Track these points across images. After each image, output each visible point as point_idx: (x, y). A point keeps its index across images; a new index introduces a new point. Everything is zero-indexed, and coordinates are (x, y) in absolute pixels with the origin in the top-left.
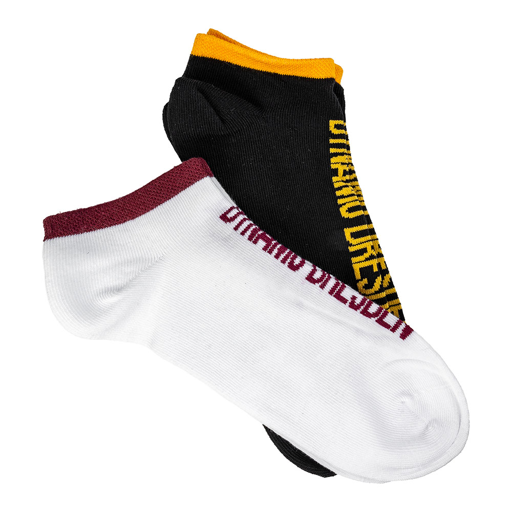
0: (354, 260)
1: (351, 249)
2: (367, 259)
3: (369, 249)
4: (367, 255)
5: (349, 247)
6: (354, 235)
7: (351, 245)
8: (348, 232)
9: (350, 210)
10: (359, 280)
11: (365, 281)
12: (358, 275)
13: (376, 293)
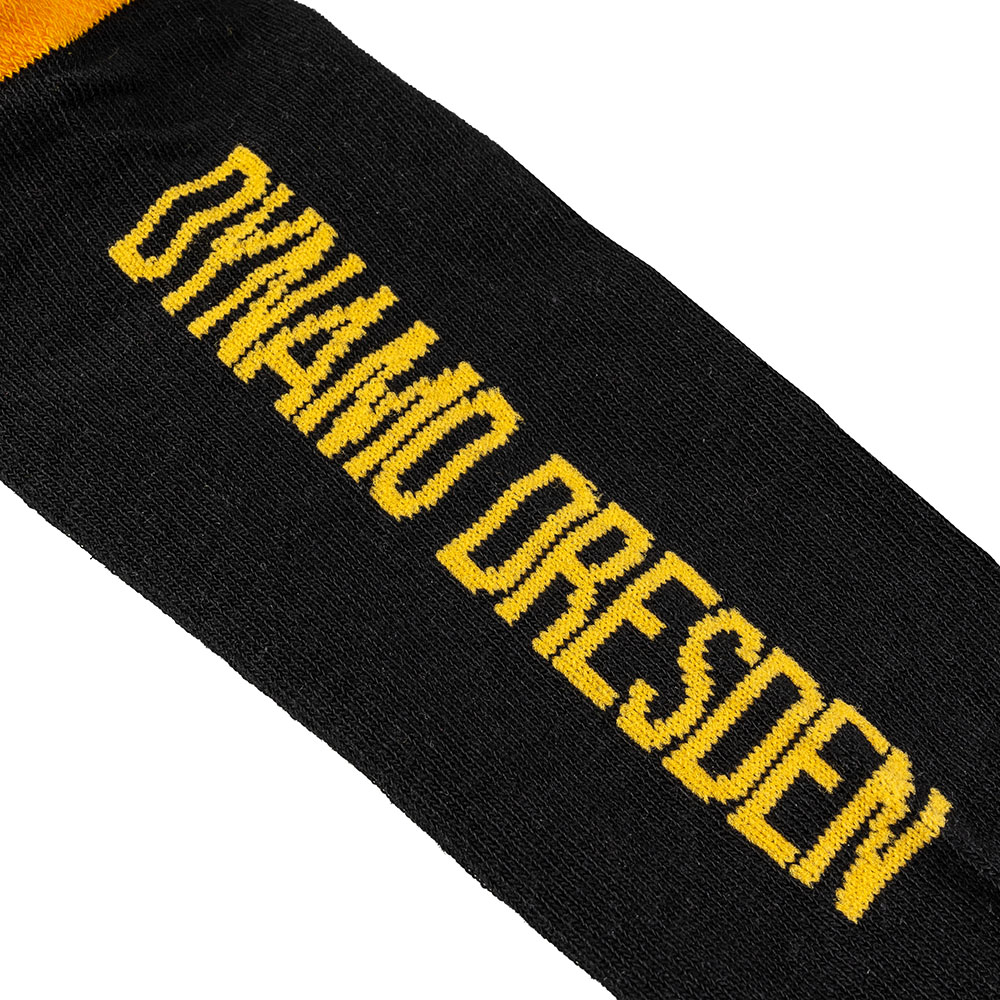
0: (544, 644)
1: (509, 611)
2: (593, 615)
3: (575, 572)
4: (582, 599)
5: (498, 609)
6: (489, 555)
7: (500, 596)
8: (455, 557)
9: (411, 480)
10: (618, 702)
11: (642, 692)
12: (601, 693)
13: (711, 706)
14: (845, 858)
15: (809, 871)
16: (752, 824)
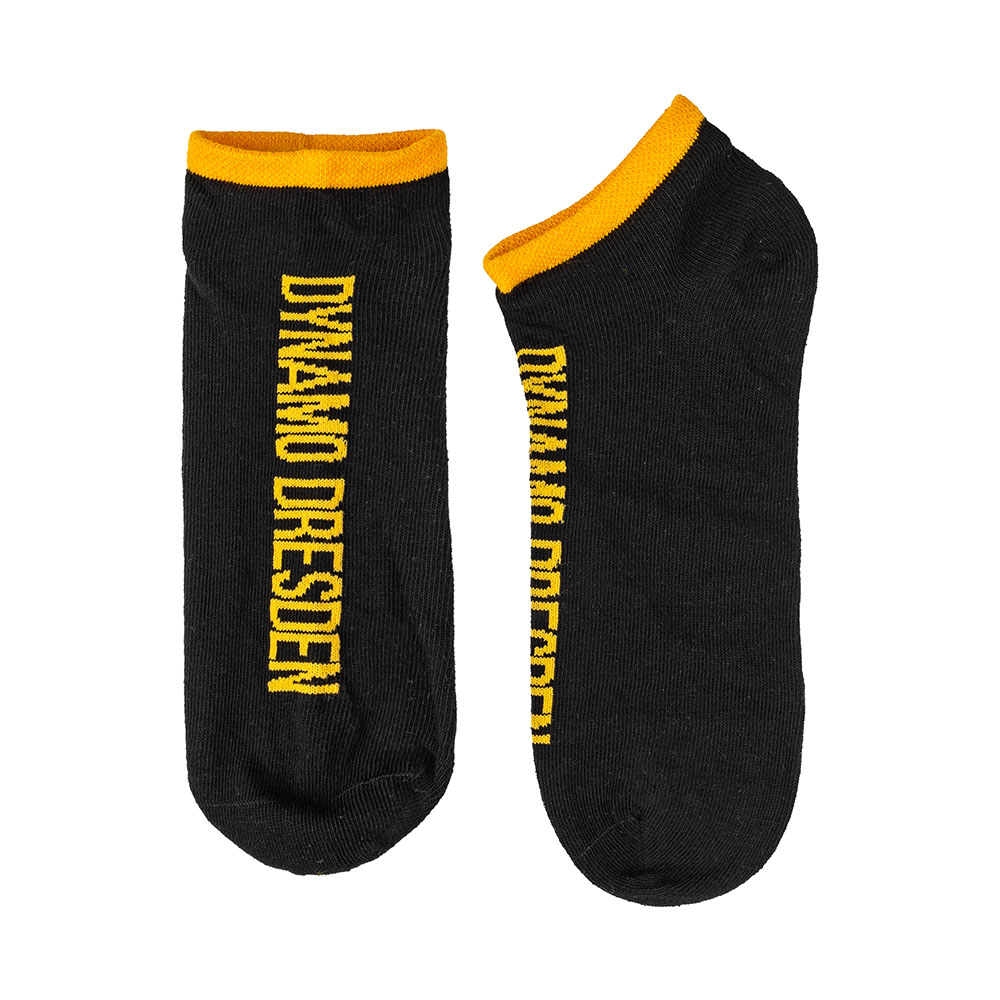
0: (278, 534)
1: (279, 515)
2: (298, 539)
3: (305, 523)
4: (299, 532)
5: (275, 511)
6: (289, 493)
7: (279, 507)
8: (279, 483)
9: (292, 448)
10: (279, 571)
11: (287, 575)
12: (277, 564)
13: (298, 599)
14: (286, 674)
15: (274, 666)
16: (275, 638)
